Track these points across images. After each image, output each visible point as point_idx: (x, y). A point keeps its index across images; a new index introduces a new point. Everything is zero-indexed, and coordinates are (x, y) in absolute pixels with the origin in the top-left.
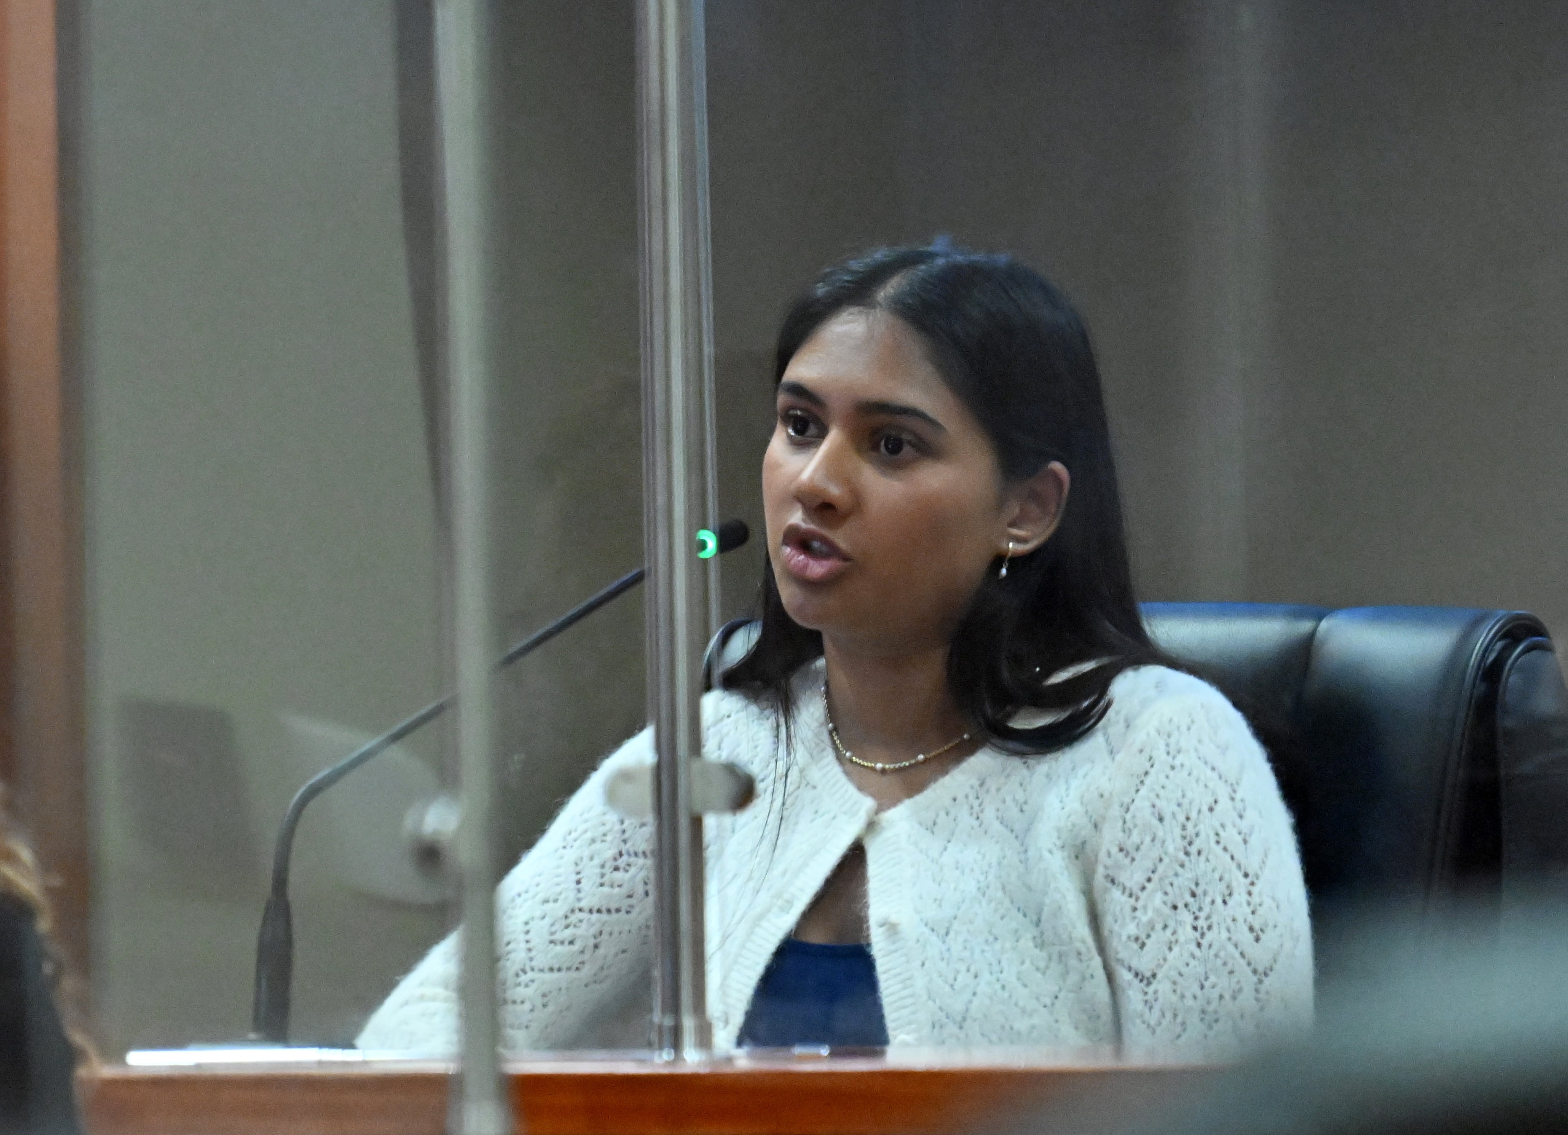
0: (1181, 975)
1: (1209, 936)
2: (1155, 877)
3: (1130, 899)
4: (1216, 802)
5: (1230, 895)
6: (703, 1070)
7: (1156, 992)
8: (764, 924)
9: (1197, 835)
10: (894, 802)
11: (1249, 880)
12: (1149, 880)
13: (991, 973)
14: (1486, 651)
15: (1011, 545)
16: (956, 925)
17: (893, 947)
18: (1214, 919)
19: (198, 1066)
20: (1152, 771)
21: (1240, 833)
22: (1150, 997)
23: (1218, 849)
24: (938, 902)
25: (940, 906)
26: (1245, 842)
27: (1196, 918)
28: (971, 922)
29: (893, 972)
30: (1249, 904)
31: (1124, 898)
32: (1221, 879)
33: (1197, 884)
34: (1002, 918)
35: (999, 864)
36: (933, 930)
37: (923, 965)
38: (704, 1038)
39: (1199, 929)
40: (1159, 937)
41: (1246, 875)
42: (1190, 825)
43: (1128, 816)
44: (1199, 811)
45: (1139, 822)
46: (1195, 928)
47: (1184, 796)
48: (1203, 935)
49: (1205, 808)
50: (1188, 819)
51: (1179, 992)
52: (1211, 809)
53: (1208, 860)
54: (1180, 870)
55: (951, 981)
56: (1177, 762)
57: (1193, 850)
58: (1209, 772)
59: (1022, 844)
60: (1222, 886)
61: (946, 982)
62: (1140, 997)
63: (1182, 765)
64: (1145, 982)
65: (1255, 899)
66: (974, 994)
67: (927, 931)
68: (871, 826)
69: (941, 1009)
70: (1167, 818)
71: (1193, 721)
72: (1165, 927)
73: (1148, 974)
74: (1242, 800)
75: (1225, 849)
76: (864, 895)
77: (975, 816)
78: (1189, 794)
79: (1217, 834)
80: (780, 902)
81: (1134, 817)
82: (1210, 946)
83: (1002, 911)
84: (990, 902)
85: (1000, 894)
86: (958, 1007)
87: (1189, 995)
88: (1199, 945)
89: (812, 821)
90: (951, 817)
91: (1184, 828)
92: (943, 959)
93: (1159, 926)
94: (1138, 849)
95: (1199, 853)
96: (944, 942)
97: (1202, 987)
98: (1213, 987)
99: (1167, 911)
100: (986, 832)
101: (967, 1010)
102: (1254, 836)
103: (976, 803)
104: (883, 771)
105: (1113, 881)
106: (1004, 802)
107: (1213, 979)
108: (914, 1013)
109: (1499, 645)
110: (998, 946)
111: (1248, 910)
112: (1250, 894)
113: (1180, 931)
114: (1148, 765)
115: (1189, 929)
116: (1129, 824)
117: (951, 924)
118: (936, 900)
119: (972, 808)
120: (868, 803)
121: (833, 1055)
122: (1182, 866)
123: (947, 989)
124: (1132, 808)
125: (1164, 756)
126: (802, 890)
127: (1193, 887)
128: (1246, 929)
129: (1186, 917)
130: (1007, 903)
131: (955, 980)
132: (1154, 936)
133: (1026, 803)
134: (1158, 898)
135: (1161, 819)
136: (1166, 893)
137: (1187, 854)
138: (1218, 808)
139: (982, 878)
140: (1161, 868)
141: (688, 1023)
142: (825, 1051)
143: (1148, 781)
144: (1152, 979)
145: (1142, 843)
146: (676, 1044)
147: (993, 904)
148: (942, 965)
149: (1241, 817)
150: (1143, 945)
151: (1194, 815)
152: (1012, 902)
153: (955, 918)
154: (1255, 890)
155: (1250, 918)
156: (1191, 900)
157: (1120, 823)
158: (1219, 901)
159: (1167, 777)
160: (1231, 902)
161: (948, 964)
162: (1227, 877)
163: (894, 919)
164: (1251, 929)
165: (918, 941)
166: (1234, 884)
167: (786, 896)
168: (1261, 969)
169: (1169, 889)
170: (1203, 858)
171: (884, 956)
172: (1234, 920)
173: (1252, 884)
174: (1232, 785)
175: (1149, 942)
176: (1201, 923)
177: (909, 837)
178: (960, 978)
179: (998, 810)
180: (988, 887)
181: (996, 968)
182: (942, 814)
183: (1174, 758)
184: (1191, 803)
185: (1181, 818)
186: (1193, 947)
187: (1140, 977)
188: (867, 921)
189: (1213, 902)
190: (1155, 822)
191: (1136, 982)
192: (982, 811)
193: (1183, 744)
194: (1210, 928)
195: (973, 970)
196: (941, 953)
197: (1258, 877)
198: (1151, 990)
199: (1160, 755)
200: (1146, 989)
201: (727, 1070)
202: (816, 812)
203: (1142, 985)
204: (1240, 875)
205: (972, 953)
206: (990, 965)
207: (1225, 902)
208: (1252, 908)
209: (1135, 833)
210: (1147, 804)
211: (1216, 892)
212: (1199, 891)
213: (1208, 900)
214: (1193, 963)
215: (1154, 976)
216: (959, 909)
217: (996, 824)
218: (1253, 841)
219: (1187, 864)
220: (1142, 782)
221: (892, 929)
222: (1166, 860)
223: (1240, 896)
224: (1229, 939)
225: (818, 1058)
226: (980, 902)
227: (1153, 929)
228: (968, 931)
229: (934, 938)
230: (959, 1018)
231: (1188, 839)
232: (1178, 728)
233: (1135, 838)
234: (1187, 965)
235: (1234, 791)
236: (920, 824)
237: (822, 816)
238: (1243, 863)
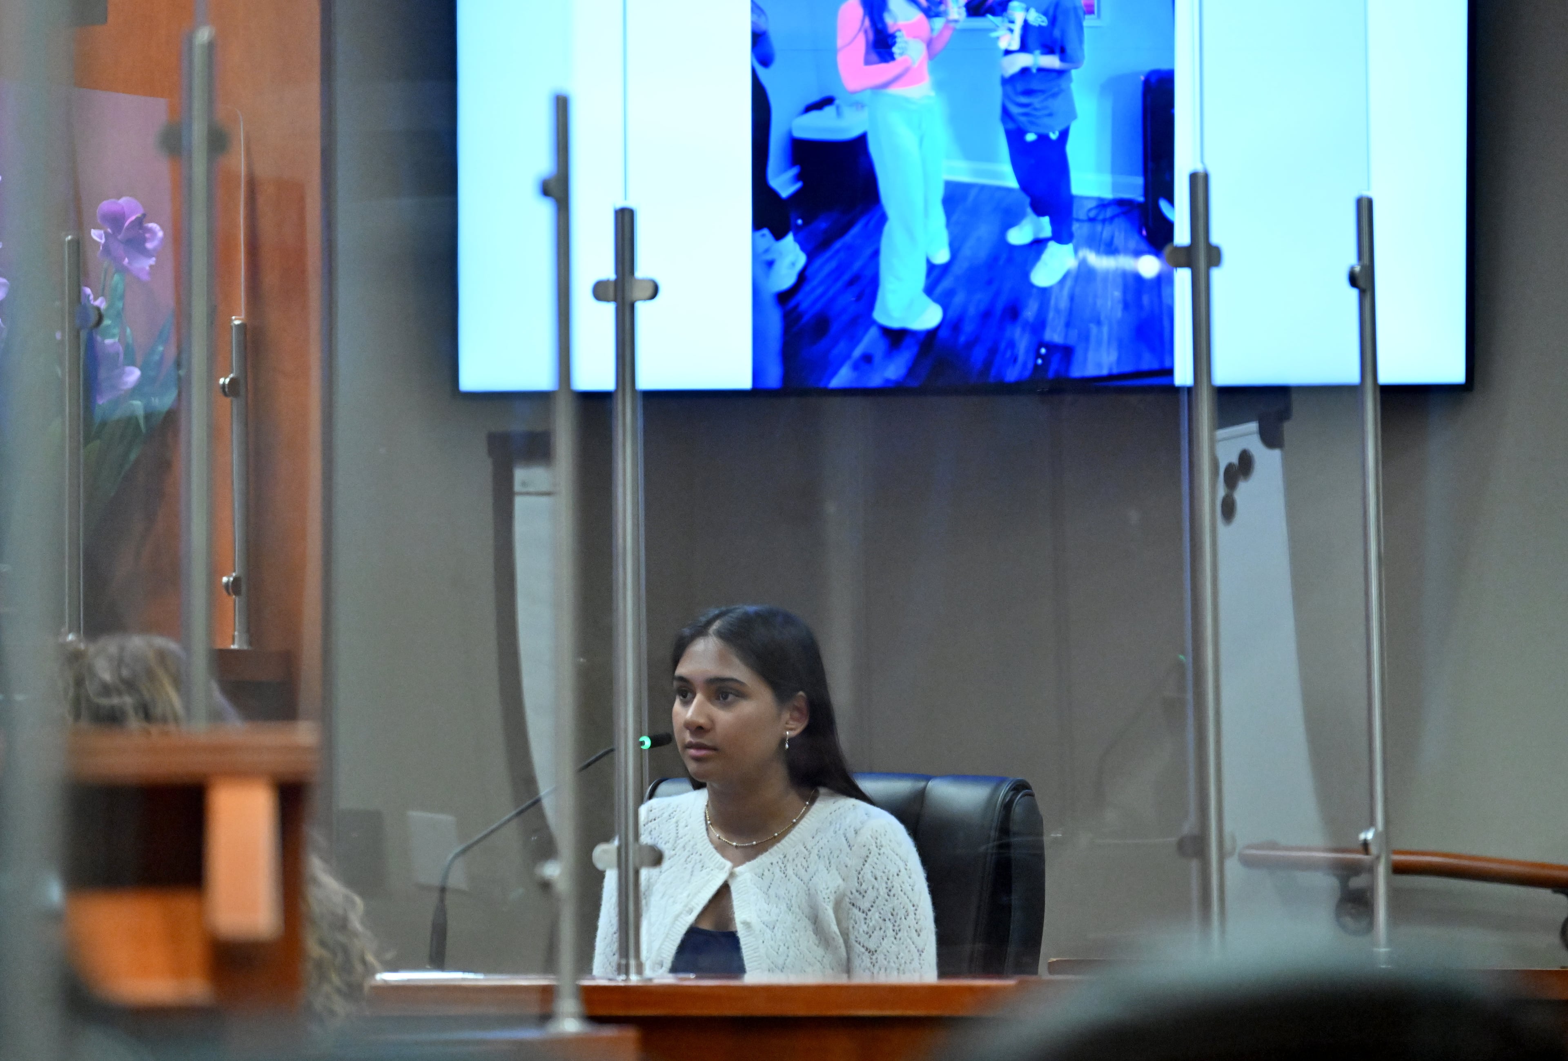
0: (888, 952)
1: (900, 935)
2: (875, 905)
3: (863, 914)
4: (900, 871)
5: (908, 915)
6: (640, 984)
7: (877, 959)
8: (680, 919)
9: (893, 887)
10: (742, 863)
11: (914, 908)
12: (872, 906)
13: (795, 946)
14: (1005, 796)
15: (788, 733)
16: (778, 924)
17: (749, 933)
18: (902, 926)
19: (409, 980)
20: (871, 856)
21: (910, 885)
22: (874, 961)
23: (902, 894)
24: (768, 913)
25: (770, 915)
26: (913, 890)
27: (894, 926)
28: (785, 923)
29: (749, 945)
30: (915, 919)
31: (860, 914)
32: (904, 908)
33: (894, 910)
34: (799, 921)
35: (797, 896)
36: (767, 926)
37: (763, 942)
38: (640, 970)
39: (895, 931)
40: (877, 934)
41: (914, 906)
42: (889, 882)
43: (860, 876)
44: (893, 876)
45: (866, 879)
46: (894, 930)
47: (885, 868)
48: (897, 934)
49: (895, 875)
50: (888, 879)
51: (887, 960)
52: (898, 875)
53: (898, 899)
54: (886, 903)
55: (777, 950)
56: (881, 852)
57: (892, 894)
58: (896, 856)
59: (807, 887)
60: (904, 911)
61: (774, 950)
62: (869, 960)
63: (884, 853)
64: (871, 953)
65: (918, 917)
66: (788, 956)
67: (764, 927)
68: (732, 875)
69: (773, 963)
70: (879, 878)
71: (886, 831)
72: (881, 929)
73: (873, 950)
74: (910, 870)
75: (905, 894)
76: (731, 907)
77: (783, 872)
78: (888, 867)
79: (901, 887)
80: (687, 909)
81: (863, 877)
82: (900, 939)
83: (798, 918)
84: (793, 913)
85: (797, 910)
86: (780, 962)
87: (892, 961)
88: (895, 938)
89: (701, 871)
90: (771, 872)
91: (886, 883)
92: (772, 940)
93: (878, 928)
94: (866, 892)
95: (894, 896)
96: (773, 932)
97: (897, 958)
98: (902, 958)
99: (881, 921)
100: (789, 880)
101: (785, 963)
102: (915, 887)
103: (783, 866)
104: (736, 847)
105: (853, 905)
106: (797, 866)
107: (902, 954)
108: (759, 964)
109: (1011, 793)
110: (797, 934)
111: (915, 922)
112: (915, 914)
113: (887, 931)
114: (868, 852)
115: (891, 931)
116: (861, 880)
117: (775, 923)
118: (767, 912)
119: (781, 868)
120: (729, 864)
121: (697, 978)
122: (887, 901)
123: (775, 953)
124: (862, 872)
125: (875, 848)
126: (697, 904)
127: (892, 911)
128: (914, 931)
129: (889, 925)
130: (801, 913)
131: (779, 949)
132: (875, 932)
133: (808, 867)
134: (877, 915)
135: (876, 879)
136: (880, 913)
137: (889, 895)
138: (901, 874)
139: (789, 902)
140: (877, 902)
141: (632, 962)
142: (692, 976)
143: (869, 860)
144: (874, 953)
145: (868, 889)
146: (627, 973)
147: (794, 915)
148: (772, 943)
149: (910, 877)
150: (870, 936)
151: (891, 877)
152: (803, 913)
153: (777, 920)
154: (917, 912)
155: (916, 925)
156: (891, 917)
157: (856, 879)
158: (903, 918)
159: (878, 859)
160: (908, 918)
161: (775, 942)
162: (906, 907)
163: (748, 920)
164: (916, 931)
165: (760, 931)
166: (909, 910)
167: (690, 906)
168: (920, 949)
169: (882, 912)
170: (896, 898)
171: (745, 937)
172: (909, 927)
173: (916, 910)
174: (905, 862)
175: (873, 935)
176: (896, 928)
177: (751, 880)
178: (781, 949)
179: (794, 870)
180: (792, 906)
181: (797, 944)
182: (766, 870)
183: (880, 849)
184: (889, 871)
185: (885, 879)
186: (893, 939)
187: (869, 950)
188: (735, 920)
189: (901, 919)
190: (873, 880)
191: (867, 953)
192: (786, 870)
193: (884, 843)
194: (899, 930)
195: (786, 945)
196: (772, 937)
197: (918, 906)
198: (874, 957)
199: (873, 848)
200: (872, 957)
201: (649, 984)
202: (703, 867)
203: (870, 954)
204: (911, 905)
205: (786, 937)
206: (794, 943)
207: (905, 918)
208: (916, 921)
209: (864, 884)
210: (869, 871)
211: (902, 913)
212: (895, 913)
213: (899, 917)
214: (893, 946)
215: (876, 951)
216: (779, 916)
217: (794, 876)
218: (916, 888)
219: (889, 900)
220: (866, 861)
221: (747, 925)
222: (880, 898)
223: (911, 916)
224: (908, 936)
225: (689, 979)
226: (788, 914)
227: (875, 930)
228: (784, 927)
229: (768, 930)
230: (780, 967)
231: (889, 889)
232: (880, 835)
233: (864, 886)
234: (891, 947)
235: (906, 865)
236: (756, 875)
237: (706, 869)
238: (912, 900)
